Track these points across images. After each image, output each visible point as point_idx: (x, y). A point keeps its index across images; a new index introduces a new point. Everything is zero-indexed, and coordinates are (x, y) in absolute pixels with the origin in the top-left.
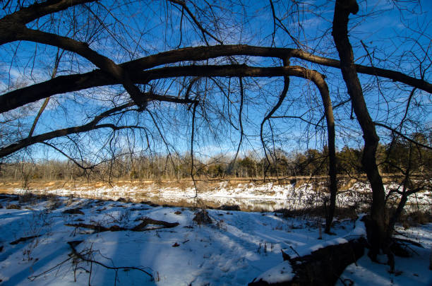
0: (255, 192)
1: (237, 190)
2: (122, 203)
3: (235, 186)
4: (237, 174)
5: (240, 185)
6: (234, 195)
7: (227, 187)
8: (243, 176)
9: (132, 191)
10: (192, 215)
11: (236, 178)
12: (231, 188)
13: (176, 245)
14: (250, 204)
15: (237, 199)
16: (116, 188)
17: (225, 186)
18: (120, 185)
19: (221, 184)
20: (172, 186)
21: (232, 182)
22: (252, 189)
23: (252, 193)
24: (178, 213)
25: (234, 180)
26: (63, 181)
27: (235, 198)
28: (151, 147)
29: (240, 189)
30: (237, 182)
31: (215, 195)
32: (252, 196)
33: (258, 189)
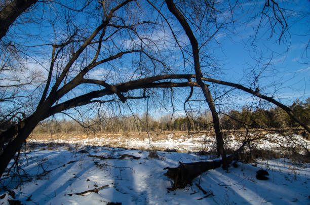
0: (193, 142)
1: (180, 140)
2: (106, 148)
3: (179, 137)
4: (180, 129)
5: (182, 136)
6: (178, 144)
7: (173, 138)
8: (184, 130)
9: (107, 140)
10: (148, 154)
11: (179, 132)
12: (176, 138)
13: (140, 164)
14: (189, 150)
15: (180, 146)
16: (96, 139)
17: (171, 137)
18: (99, 136)
19: (169, 135)
20: (135, 137)
21: (177, 134)
22: (191, 139)
23: (191, 142)
24: (140, 153)
25: (178, 133)
26: (60, 134)
27: (179, 146)
28: (122, 113)
29: (182, 139)
30: (180, 134)
31: (164, 143)
32: (191, 144)
33: (195, 139)
